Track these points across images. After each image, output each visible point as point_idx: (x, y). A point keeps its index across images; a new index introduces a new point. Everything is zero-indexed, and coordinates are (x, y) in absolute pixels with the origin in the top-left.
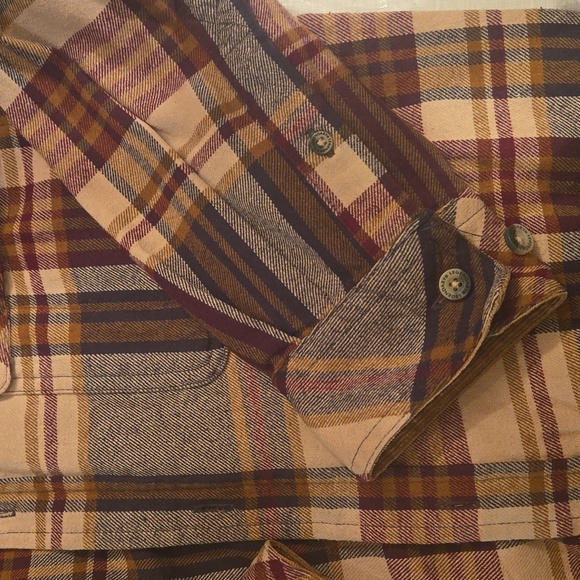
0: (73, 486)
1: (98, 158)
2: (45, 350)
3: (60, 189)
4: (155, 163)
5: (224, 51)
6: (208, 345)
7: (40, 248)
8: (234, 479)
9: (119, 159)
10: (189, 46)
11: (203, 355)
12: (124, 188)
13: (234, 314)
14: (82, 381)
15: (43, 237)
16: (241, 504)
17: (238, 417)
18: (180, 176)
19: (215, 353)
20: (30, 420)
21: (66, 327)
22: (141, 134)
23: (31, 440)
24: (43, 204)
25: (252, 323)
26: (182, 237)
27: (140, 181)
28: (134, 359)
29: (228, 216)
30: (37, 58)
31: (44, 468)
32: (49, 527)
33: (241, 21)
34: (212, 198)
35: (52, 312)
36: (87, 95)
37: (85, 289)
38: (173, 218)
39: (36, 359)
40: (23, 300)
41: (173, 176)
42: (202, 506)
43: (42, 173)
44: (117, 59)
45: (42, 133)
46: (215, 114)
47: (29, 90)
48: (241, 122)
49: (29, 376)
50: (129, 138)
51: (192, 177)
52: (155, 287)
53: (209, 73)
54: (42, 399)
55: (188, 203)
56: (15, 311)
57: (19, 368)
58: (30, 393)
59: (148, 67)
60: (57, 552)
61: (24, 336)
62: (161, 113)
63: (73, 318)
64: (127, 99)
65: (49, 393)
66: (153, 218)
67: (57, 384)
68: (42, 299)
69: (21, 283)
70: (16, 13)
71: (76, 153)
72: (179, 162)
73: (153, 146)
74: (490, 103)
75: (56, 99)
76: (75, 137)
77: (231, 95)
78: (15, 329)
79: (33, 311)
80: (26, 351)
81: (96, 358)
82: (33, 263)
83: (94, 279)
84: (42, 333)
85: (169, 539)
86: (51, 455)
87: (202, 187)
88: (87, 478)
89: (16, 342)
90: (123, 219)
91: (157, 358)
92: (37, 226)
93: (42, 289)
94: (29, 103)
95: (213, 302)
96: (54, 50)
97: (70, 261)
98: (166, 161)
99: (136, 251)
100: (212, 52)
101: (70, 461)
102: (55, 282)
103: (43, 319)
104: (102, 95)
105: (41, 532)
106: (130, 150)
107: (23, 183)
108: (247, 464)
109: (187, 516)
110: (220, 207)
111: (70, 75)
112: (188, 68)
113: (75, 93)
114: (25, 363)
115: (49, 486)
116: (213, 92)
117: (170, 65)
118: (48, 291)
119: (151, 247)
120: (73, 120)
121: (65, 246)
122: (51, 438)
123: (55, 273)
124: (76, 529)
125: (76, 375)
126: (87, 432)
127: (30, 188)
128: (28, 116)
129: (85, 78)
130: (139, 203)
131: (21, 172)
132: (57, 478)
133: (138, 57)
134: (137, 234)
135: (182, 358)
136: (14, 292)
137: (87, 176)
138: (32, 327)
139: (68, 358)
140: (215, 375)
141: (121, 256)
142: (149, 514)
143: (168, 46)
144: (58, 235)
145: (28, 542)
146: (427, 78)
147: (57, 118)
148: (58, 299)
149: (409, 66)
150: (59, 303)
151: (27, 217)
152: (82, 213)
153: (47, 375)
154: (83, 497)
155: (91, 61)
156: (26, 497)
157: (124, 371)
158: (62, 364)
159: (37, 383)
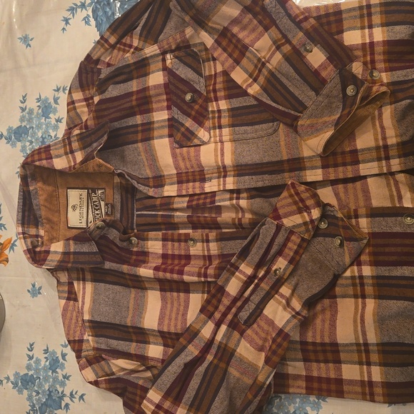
0: (229, 169)
1: (237, 62)
2: (220, 127)
3: (226, 73)
4: (256, 61)
5: (277, 22)
6: (273, 121)
7: (219, 94)
8: (281, 162)
9: (244, 61)
10: (267, 22)
11: (271, 124)
12: (246, 71)
13: (281, 108)
14: (232, 137)
15: (220, 90)
16: (283, 171)
17: (282, 143)
18: (264, 64)
19: (275, 123)
20: (216, 150)
21: (227, 119)
22: (252, 52)
23: (216, 156)
24: (220, 79)
25: (286, 110)
26: (264, 85)
27: (251, 68)
28: (248, 128)
29: (279, 76)
30: (219, 30)
31: (220, 164)
32: (222, 183)
33: (283, 11)
34: (274, 70)
35: (223, 115)
36: (234, 41)
37: (233, 106)
38: (261, 79)
39: (217, 130)
40: (213, 112)
41: (261, 64)
42: (271, 173)
43: (219, 69)
44: (244, 28)
45: (220, 55)
46: (275, 42)
47: (216, 41)
48: (283, 44)
49: (215, 136)
50: (248, 54)
51: (267, 64)
52: (256, 103)
53: (273, 30)
54: (219, 144)
55: (266, 73)
56: (211, 116)
57: (212, 134)
58: (216, 142)
59: (254, 30)
60: (225, 191)
61: (214, 123)
62: (257, 45)
63: (229, 117)
64: (247, 41)
65: (222, 142)
66: (255, 80)
67: (224, 138)
68: (219, 111)
69: (212, 107)
70: (213, 16)
71: (231, 61)
72: (263, 60)
73: (255, 56)
74: (367, 30)
75: (224, 43)
76: (230, 55)
77: (280, 36)
78: (211, 121)
79: (217, 115)
80: (214, 128)
81: (237, 128)
82: (216, 100)
83: (237, 102)
84: (219, 122)
85: (260, 184)
86: (223, 160)
87: (270, 67)
88: (234, 166)
89: (211, 126)
90: (245, 81)
91: (257, 127)
92: (218, 87)
93: (219, 107)
94: (216, 45)
95: (274, 105)
96: (224, 27)
97: (228, 97)
98: (259, 60)
99: (250, 91)
100: (274, 23)
101: (228, 161)
102: (223, 105)
103: (220, 117)
104: (239, 40)
105: (219, 185)
106: (248, 58)
107: (213, 73)
108: (285, 158)
109: (266, 177)
110: (276, 73)
111: (229, 35)
112: (266, 29)
113: (230, 41)
114: (214, 132)
115: (222, 170)
116: (274, 36)
117: (261, 28)
118: (221, 108)
119: (254, 89)
120: (230, 50)
121: (227, 93)
122: (222, 155)
123: (224, 102)
124: (230, 183)
125: (230, 135)
126: (234, 153)
127: (216, 74)
128: (215, 49)
129: (234, 35)
130: (251, 76)
131: (213, 69)
132: (224, 167)
133: (251, 27)
134: (250, 85)
135: (264, 126)
136: (210, 109)
137: (234, 68)
138: (216, 120)
139: (228, 129)
140: (276, 131)
141: (245, 93)
142: (254, 177)
143: (260, 22)
144: (224, 89)
145: (215, 189)
146: (346, 24)
147: (225, 50)
148: (224, 111)
149: (340, 21)
151: (215, 84)
152: (232, 80)
153: (221, 136)
154: (232, 173)
155: (235, 30)
156: (215, 175)
157: (246, 132)
158: (226, 131)
159: (218, 139)
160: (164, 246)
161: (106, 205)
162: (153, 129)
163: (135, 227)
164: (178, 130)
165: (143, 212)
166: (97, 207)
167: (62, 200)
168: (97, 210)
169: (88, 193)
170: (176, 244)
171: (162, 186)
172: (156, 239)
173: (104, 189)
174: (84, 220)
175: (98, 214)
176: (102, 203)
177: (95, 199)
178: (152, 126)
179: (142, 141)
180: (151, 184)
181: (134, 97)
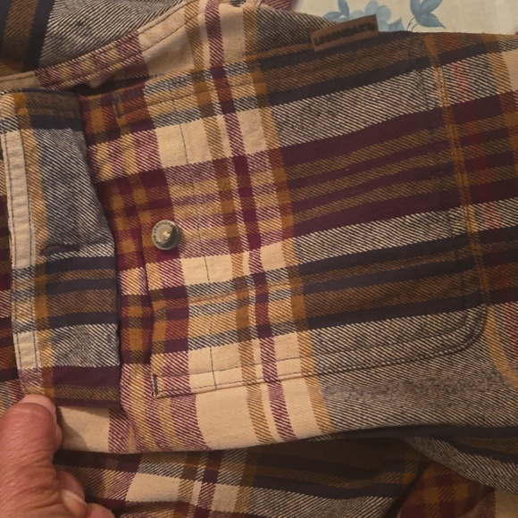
2: (265, 331)
6: (463, 304)
7: (264, 227)
11: (458, 315)
14: (311, 362)
19: (472, 313)
35: (272, 290)
37: (307, 260)
39: (256, 342)
40: (240, 283)
49: (248, 363)
54: (264, 387)
58: (251, 383)
61: (242, 319)
65: (272, 380)
67: (281, 368)
68: (260, 278)
80: (244, 335)
81: (328, 333)
82: (255, 243)
84: (262, 313)
89: (233, 326)
93: (260, 266)
107: (229, 154)
114: (244, 350)
118: (266, 268)
123: (277, 246)
125: (304, 354)
131: (226, 142)
138: (252, 307)
139: (294, 336)
140: (473, 338)
144: (283, 209)
150: (279, 278)
153: (269, 359)
158: (288, 345)
159: (259, 370)
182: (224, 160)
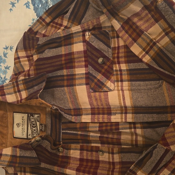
0: (129, 109)
1: (135, 40)
2: (122, 81)
3: (127, 47)
4: (148, 41)
5: (166, 17)
6: (159, 80)
7: (120, 60)
8: (166, 107)
9: (140, 40)
10: (157, 16)
11: (158, 82)
12: (141, 47)
13: (167, 72)
14: (130, 88)
15: (121, 57)
16: (167, 113)
17: (166, 95)
18: (155, 44)
19: (161, 81)
20: (119, 95)
21: (127, 76)
22: (146, 35)
23: (120, 99)
24: (122, 50)
25: (171, 74)
26: (154, 57)
27: (144, 45)
28: (142, 83)
29: (166, 52)
31: (123, 105)
32: (124, 117)
33: (171, 10)
34: (162, 48)
35: (123, 73)
36: (134, 27)
37: (130, 68)
38: (152, 53)
39: (120, 83)
40: (116, 71)
41: (152, 44)
42: (158, 113)
43: (122, 43)
44: (141, 19)
45: (124, 35)
46: (164, 30)
47: (122, 26)
48: (170, 32)
49: (118, 86)
50: (143, 36)
51: (157, 44)
52: (147, 67)
53: (162, 22)
54: (121, 91)
55: (156, 49)
56: (115, 73)
57: (116, 85)
58: (118, 90)
59: (147, 21)
60: (126, 122)
61: (117, 78)
62: (150, 30)
63: (128, 74)
64: (143, 28)
65: (122, 90)
66: (147, 53)
67: (124, 88)
68: (121, 70)
69: (116, 67)
70: (122, 10)
71: (130, 39)
72: (154, 41)
73: (148, 37)
75: (126, 28)
76: (130, 36)
77: (167, 26)
78: (115, 77)
79: (119, 73)
80: (117, 81)
81: (133, 83)
82: (119, 63)
83: (133, 66)
84: (121, 77)
85: (150, 120)
86: (124, 102)
87: (160, 46)
88: (132, 107)
89: (115, 79)
90: (141, 53)
91: (147, 82)
92: (120, 55)
93: (121, 68)
94: (122, 29)
95: (162, 70)
96: (128, 18)
97: (127, 62)
98: (151, 40)
99: (144, 60)
100: (163, 17)
101: (128, 103)
102: (124, 67)
103: (121, 75)
104: (137, 27)
105: (122, 118)
106: (143, 38)
107: (117, 46)
108: (168, 104)
109: (155, 115)
110: (164, 50)
111: (131, 23)
112: (157, 21)
113: (131, 27)
114: (117, 84)
115: (124, 109)
116: (163, 26)
117: (153, 20)
118: (122, 69)
119: (147, 59)
120: (130, 32)
121: (126, 59)
122: (124, 99)
123: (124, 65)
124: (130, 118)
125: (129, 86)
126: (132, 98)
127: (119, 47)
128: (121, 31)
129: (134, 23)
130: (144, 50)
131: (117, 43)
132: (126, 107)
133: (146, 19)
134: (144, 56)
135: (153, 82)
136: (114, 69)
137: (133, 44)
138: (119, 76)
139: (127, 83)
140: (160, 86)
141: (141, 61)
142: (146, 115)
143: (153, 16)
144: (125, 57)
145: (119, 120)
147: (127, 32)
148: (124, 70)
150: (125, 71)
151: (118, 53)
152: (131, 52)
153: (122, 86)
154: (131, 111)
155: (135, 20)
156: (118, 111)
157: (139, 85)
158: (126, 84)
159: (120, 88)
160: (81, 153)
161: (41, 124)
162: (75, 79)
163: (61, 140)
164: (93, 81)
165: (67, 131)
166: (34, 126)
167: (10, 120)
168: (34, 127)
169: (28, 116)
170: (89, 153)
171: (81, 115)
172: (76, 149)
173: (40, 114)
174: (25, 133)
175: (35, 130)
176: (38, 123)
177: (32, 120)
178: (74, 77)
179: (67, 86)
180: (73, 113)
181: (63, 58)
182: (116, 47)
